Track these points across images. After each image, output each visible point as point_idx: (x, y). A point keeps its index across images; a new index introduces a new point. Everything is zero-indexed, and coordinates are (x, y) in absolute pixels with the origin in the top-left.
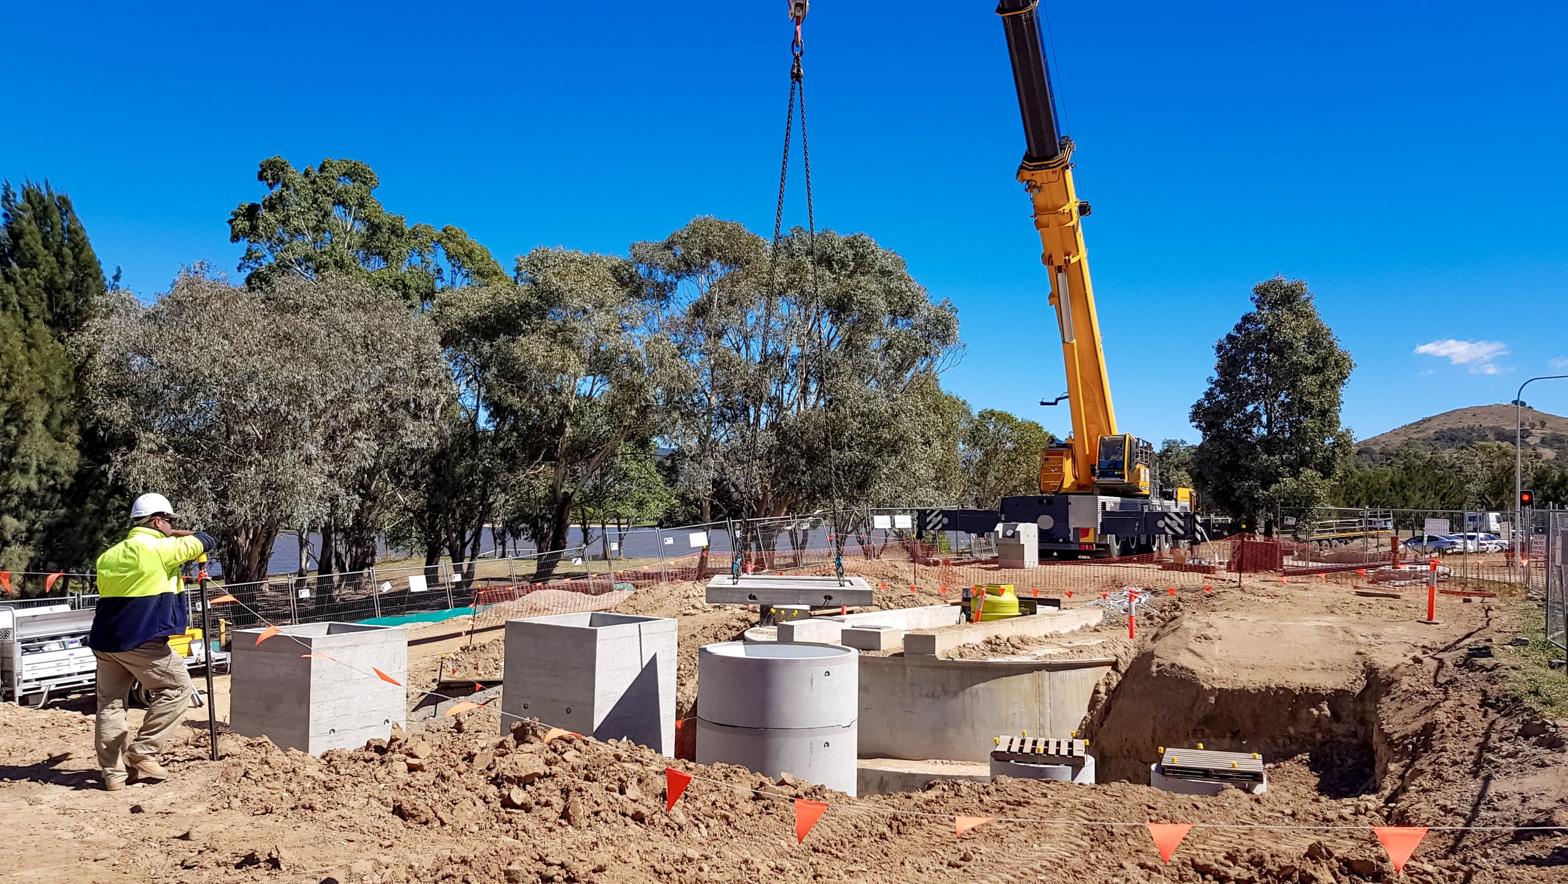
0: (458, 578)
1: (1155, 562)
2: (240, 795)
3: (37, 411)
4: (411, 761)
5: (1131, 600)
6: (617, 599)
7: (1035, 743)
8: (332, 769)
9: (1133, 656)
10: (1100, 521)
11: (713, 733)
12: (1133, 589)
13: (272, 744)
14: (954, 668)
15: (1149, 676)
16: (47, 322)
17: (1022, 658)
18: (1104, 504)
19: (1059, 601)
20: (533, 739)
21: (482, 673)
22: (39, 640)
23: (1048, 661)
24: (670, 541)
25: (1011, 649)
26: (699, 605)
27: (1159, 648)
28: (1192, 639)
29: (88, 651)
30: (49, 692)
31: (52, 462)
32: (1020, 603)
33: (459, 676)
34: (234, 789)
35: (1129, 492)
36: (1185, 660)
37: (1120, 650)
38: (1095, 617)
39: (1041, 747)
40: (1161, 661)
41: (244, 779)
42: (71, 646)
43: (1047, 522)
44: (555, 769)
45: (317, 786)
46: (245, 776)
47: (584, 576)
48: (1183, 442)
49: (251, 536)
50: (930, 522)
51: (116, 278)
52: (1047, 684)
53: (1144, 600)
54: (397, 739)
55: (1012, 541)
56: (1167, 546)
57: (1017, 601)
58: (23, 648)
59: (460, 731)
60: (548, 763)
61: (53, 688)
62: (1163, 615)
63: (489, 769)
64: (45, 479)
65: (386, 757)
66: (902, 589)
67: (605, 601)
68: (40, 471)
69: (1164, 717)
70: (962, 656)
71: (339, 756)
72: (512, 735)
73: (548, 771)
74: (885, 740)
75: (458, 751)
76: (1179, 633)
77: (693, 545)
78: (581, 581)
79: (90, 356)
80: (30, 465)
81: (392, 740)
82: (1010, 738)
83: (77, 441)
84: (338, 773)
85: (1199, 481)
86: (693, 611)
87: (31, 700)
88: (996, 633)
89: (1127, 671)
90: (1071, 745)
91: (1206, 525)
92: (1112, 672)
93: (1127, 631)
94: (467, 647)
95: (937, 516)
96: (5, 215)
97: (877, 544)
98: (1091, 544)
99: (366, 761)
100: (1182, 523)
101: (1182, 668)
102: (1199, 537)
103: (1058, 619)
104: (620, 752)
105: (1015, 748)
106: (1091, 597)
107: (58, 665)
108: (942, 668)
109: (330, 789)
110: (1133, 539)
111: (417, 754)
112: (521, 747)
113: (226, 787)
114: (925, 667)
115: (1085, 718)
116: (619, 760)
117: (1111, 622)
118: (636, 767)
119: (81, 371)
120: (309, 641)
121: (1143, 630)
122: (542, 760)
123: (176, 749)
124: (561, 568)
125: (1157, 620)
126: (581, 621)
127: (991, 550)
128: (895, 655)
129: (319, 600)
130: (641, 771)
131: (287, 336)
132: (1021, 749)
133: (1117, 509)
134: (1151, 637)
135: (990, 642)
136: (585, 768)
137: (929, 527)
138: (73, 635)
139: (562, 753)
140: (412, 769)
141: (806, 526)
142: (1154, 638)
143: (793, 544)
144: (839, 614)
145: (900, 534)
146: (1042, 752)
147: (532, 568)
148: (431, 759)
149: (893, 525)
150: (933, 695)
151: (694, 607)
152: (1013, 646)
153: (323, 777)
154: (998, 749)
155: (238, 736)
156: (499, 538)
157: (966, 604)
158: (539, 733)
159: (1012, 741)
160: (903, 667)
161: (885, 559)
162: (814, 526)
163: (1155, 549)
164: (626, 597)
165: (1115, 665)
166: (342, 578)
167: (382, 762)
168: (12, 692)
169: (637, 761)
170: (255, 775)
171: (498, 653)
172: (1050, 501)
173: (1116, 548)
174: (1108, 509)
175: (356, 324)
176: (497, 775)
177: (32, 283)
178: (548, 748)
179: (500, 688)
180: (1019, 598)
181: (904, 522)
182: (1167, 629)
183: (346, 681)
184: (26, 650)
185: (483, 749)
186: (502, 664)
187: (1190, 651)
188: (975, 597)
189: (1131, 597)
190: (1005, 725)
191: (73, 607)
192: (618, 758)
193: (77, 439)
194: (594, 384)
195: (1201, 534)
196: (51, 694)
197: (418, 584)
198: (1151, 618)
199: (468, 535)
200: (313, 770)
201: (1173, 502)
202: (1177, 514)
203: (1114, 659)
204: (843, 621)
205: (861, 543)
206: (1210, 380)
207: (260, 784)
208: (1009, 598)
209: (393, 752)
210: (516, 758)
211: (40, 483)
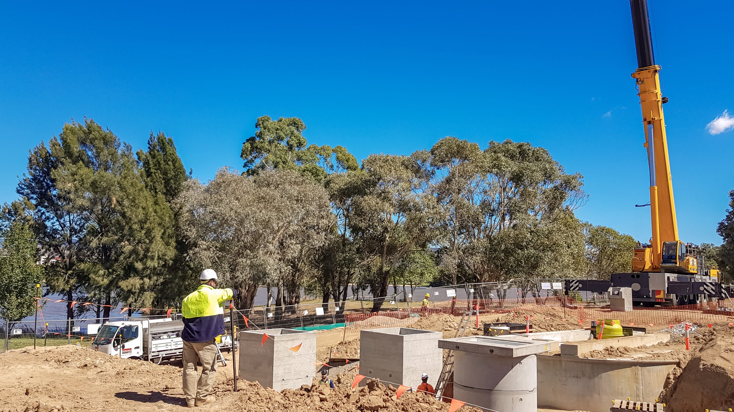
0: (338, 309)
1: (699, 310)
2: (247, 409)
3: (158, 233)
4: (321, 396)
5: (686, 329)
6: (413, 320)
7: (635, 404)
8: (286, 398)
9: (689, 359)
10: (667, 286)
11: (462, 391)
12: (687, 323)
13: (260, 385)
14: (588, 363)
15: (698, 370)
16: (164, 193)
17: (626, 359)
18: (668, 278)
19: (645, 329)
20: (377, 389)
21: (349, 355)
22: (159, 333)
23: (640, 361)
24: (437, 293)
25: (620, 354)
26: (452, 326)
27: (704, 355)
28: (723, 351)
29: (180, 339)
30: (163, 357)
31: (164, 255)
32: (623, 330)
33: (338, 356)
34: (244, 406)
35: (682, 271)
36: (719, 362)
37: (681, 356)
38: (666, 338)
39: (638, 407)
40: (705, 363)
41: (248, 401)
42: (172, 337)
43: (637, 287)
44: (388, 404)
45: (280, 406)
46: (249, 399)
47: (396, 310)
48: (712, 245)
49: (247, 289)
50: (572, 286)
51: (191, 173)
52: (640, 373)
53: (693, 329)
54: (315, 386)
55: (618, 297)
56: (705, 301)
57: (622, 328)
58: (152, 337)
59: (339, 383)
60: (384, 401)
61: (164, 356)
62: (705, 338)
63: (357, 402)
64: (161, 262)
65: (310, 394)
66: (557, 321)
67: (406, 323)
68: (159, 258)
69: (708, 393)
70: (592, 357)
71: (289, 392)
72: (367, 386)
73: (385, 405)
74: (551, 399)
75: (342, 393)
76: (715, 347)
77: (448, 296)
78: (395, 312)
79: (181, 208)
80: (155, 256)
81: (313, 386)
82: (621, 401)
83: (175, 245)
84: (289, 400)
85: (721, 265)
86: (449, 329)
87: (155, 361)
88: (611, 345)
89: (685, 368)
90: (655, 406)
91: (728, 289)
92: (677, 368)
93: (684, 346)
94: (342, 342)
95: (576, 283)
96: (149, 148)
97: (543, 297)
98: (662, 299)
99: (301, 395)
100: (714, 288)
101: (717, 367)
102: (724, 296)
103: (645, 339)
104: (418, 397)
105: (624, 406)
106: (663, 327)
107: (167, 345)
108: (582, 362)
109: (286, 408)
110: (686, 296)
111: (324, 393)
112: (372, 392)
113: (241, 404)
114: (572, 361)
115: (662, 392)
116: (418, 402)
117: (675, 341)
118: (426, 405)
119: (177, 215)
120: (273, 337)
121: (694, 345)
122: (382, 400)
123: (219, 386)
124: (384, 306)
125: (702, 340)
126: (395, 331)
127: (605, 302)
128: (556, 355)
129: (276, 318)
130: (429, 408)
131: (263, 198)
132: (627, 407)
133: (676, 280)
134: (698, 349)
135: (607, 350)
136: (402, 404)
137: (571, 289)
138: (173, 332)
139: (390, 397)
140: (322, 400)
141: (506, 287)
142: (701, 350)
143: (499, 296)
144: (525, 332)
145: (556, 292)
146: (639, 409)
147: (371, 305)
148: (330, 396)
149: (552, 287)
150: (577, 377)
151: (450, 327)
152: (620, 352)
153: (282, 402)
154: (614, 407)
155: (245, 380)
156: (355, 291)
157: (593, 329)
158: (380, 386)
159: (622, 402)
160: (560, 361)
161: (548, 305)
162: (510, 287)
163: (698, 302)
164: (416, 321)
165: (678, 364)
166: (286, 308)
167: (309, 396)
168: (148, 357)
169: (427, 402)
170: (253, 400)
171: (357, 346)
172: (638, 276)
173: (675, 301)
174: (671, 280)
175: (294, 191)
176: (361, 405)
177: (158, 177)
178: (384, 394)
179: (358, 363)
180: (623, 327)
181: (558, 286)
182: (708, 346)
183: (289, 356)
184: (154, 338)
185: (353, 392)
186: (359, 351)
187: (722, 357)
188: (599, 326)
189: (686, 327)
190: (619, 394)
191: (173, 319)
192: (418, 400)
193: (174, 244)
194: (399, 217)
195: (725, 294)
196: (163, 358)
197: (320, 312)
198: (698, 339)
199: (342, 288)
200: (278, 398)
201: (708, 277)
202: (710, 283)
203: (678, 361)
204: (527, 336)
205: (534, 296)
206: (727, 211)
207: (255, 404)
208: (617, 326)
209: (313, 391)
210: (370, 397)
211: (159, 263)
